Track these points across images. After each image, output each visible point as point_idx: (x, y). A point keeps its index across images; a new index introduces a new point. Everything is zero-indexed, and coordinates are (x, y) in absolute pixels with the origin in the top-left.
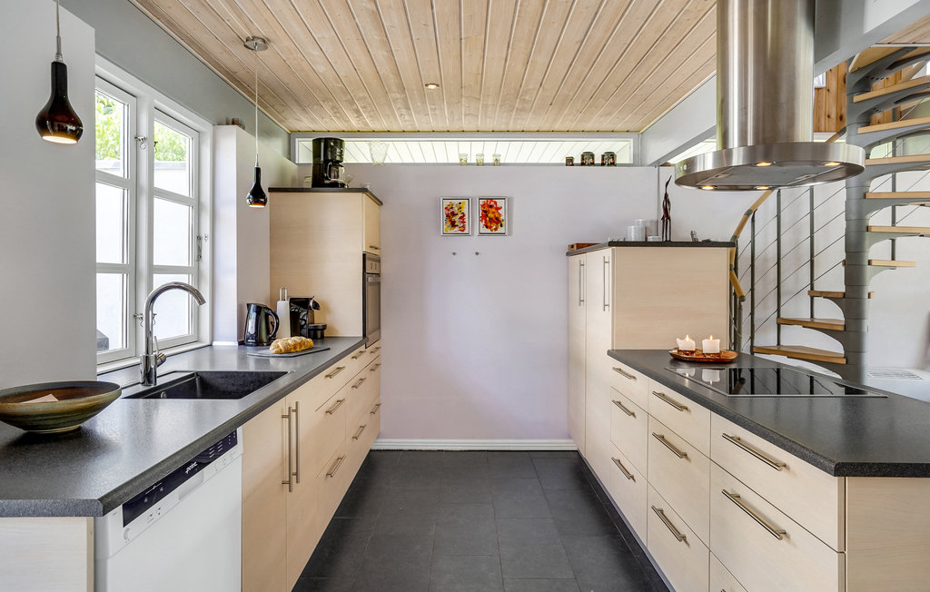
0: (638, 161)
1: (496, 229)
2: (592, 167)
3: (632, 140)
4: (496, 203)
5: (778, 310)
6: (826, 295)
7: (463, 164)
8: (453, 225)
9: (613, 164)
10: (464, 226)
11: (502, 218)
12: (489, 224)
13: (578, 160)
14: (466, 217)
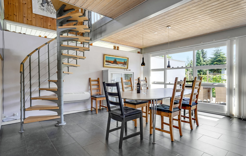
5: (39, 86)
6: (53, 81)
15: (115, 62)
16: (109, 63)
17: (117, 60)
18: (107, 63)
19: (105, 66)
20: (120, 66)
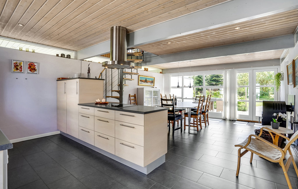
0: (76, 58)
1: (34, 72)
2: (64, 58)
3: (74, 53)
4: (34, 64)
5: (106, 94)
6: (115, 91)
7: (21, 50)
8: (17, 69)
9: (70, 58)
10: (21, 70)
11: (36, 69)
12: (31, 70)
13: (60, 55)
14: (23, 67)
15: (146, 81)
16: (142, 82)
17: (147, 80)
18: (141, 82)
19: (139, 84)
20: (149, 84)
